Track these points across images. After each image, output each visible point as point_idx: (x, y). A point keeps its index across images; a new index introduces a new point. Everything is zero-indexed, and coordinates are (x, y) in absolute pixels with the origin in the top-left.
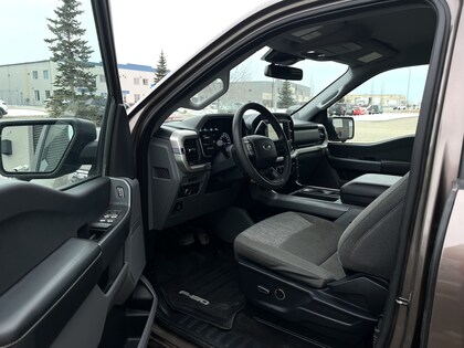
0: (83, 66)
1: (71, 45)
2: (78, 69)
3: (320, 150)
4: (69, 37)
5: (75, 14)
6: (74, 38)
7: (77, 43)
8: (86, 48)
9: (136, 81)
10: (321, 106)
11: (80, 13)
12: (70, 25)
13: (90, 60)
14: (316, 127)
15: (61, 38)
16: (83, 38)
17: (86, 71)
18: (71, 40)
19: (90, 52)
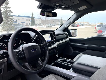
0: (10, 16)
1: (7, 11)
2: (9, 17)
3: (66, 41)
4: (6, 9)
5: (8, 4)
6: (8, 9)
7: (8, 11)
8: (11, 12)
9: (27, 20)
10: (66, 26)
11: (9, 3)
12: (7, 6)
13: (11, 15)
14: (65, 34)
15: (4, 10)
16: (10, 9)
17: (11, 17)
18: (7, 10)
19: (12, 13)
